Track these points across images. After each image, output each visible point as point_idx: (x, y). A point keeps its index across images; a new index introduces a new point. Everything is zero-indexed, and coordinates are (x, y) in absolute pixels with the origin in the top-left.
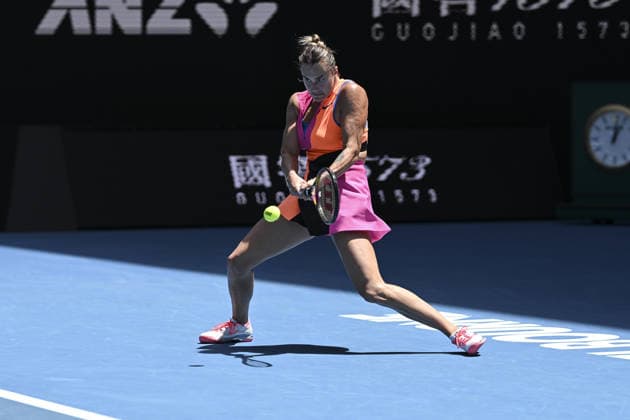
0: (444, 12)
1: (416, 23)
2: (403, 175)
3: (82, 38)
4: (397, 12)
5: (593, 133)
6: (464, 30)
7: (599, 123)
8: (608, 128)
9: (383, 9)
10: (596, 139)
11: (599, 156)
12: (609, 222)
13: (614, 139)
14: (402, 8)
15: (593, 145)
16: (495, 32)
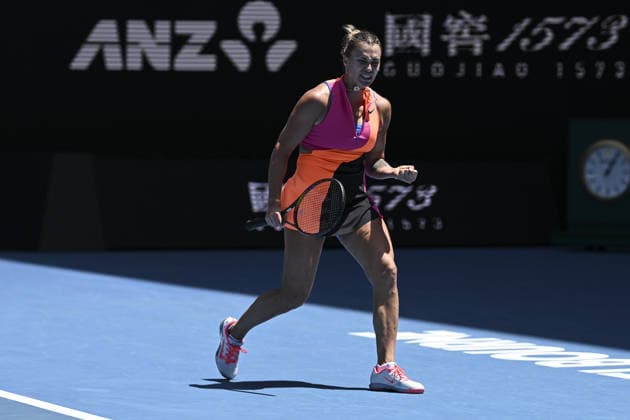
0: (452, 51)
1: (426, 62)
2: (411, 204)
3: (114, 73)
4: (409, 51)
5: (588, 166)
6: (471, 69)
7: (594, 157)
8: (602, 162)
9: (396, 49)
10: (591, 173)
11: (593, 188)
12: (602, 249)
13: (607, 173)
14: (413, 48)
15: (588, 177)
16: (499, 71)
